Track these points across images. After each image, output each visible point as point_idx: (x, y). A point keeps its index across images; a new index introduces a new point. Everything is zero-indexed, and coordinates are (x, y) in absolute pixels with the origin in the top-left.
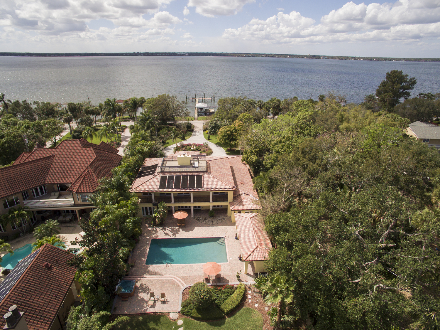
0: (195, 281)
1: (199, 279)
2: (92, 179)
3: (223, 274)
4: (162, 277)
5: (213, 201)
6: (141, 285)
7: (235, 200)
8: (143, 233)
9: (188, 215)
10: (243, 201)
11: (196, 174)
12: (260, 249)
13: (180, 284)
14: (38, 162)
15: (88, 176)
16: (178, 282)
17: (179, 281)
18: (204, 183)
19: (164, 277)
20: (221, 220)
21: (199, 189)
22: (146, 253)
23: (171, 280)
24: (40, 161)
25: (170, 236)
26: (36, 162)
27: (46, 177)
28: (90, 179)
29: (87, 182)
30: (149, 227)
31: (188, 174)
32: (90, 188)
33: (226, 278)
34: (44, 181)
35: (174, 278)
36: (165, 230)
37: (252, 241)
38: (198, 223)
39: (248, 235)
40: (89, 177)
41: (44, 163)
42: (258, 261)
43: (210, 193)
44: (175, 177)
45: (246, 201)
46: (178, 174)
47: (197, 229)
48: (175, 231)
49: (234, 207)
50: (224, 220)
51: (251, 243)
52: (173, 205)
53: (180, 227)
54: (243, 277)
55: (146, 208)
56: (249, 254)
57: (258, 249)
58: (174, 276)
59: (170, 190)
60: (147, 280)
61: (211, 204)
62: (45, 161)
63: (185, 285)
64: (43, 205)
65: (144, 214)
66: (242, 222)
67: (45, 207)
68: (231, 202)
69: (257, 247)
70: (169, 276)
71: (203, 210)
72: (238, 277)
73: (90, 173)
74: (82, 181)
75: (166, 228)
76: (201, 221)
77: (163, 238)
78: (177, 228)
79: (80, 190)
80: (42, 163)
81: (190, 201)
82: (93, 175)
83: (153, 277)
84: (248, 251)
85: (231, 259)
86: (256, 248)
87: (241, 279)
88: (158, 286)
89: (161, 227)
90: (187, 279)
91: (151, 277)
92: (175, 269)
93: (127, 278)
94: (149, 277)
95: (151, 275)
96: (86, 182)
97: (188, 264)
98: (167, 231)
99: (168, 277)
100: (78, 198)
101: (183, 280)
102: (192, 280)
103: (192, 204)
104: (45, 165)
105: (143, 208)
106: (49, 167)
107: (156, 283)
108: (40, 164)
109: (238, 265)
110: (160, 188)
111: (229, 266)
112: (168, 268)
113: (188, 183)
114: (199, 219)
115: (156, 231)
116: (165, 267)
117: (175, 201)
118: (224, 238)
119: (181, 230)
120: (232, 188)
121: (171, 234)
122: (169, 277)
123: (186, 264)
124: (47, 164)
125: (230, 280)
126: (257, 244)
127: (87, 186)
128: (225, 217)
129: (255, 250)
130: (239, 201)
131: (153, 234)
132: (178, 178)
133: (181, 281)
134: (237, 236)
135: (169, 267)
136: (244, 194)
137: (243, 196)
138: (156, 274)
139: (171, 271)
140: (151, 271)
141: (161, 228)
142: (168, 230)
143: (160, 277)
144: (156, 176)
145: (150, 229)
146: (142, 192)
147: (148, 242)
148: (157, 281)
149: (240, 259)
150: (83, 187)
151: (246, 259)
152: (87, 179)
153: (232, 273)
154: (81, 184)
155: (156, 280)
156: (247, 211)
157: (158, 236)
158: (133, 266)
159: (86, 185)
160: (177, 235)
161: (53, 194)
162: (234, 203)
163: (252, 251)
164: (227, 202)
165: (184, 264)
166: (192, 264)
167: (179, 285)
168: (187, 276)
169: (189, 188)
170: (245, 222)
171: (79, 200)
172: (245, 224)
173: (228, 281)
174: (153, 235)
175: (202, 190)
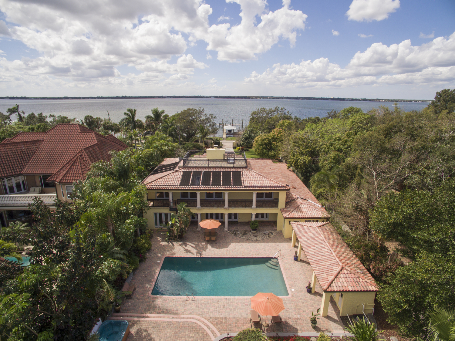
0: (236, 326)
1: (243, 324)
2: (84, 165)
3: (283, 315)
4: (177, 318)
5: (257, 206)
6: (139, 332)
7: (288, 206)
8: (153, 248)
9: (220, 224)
10: (300, 206)
11: (232, 170)
12: (349, 272)
13: (209, 332)
14: (18, 145)
15: (80, 161)
16: (205, 328)
17: (208, 326)
18: (244, 180)
19: (181, 318)
20: (269, 234)
21: (238, 188)
22: (154, 278)
23: (193, 323)
24: (20, 145)
25: (193, 254)
26: (15, 146)
27: (25, 165)
28: (82, 165)
29: (77, 168)
30: (163, 241)
31: (221, 170)
32: (80, 177)
33: (291, 323)
34: (20, 170)
35: (199, 320)
36: (186, 246)
37: (331, 259)
38: (235, 238)
39: (320, 251)
40: (82, 162)
41: (27, 148)
42: (349, 291)
43: (252, 193)
44: (202, 173)
45: (304, 206)
46: (207, 170)
47: (233, 246)
48: (201, 248)
49: (288, 214)
50: (272, 236)
51: (329, 263)
52: (198, 210)
53: (208, 242)
54: (322, 322)
55: (160, 215)
56: (330, 280)
57: (345, 271)
58: (198, 317)
59: (195, 187)
60: (151, 322)
61: (254, 210)
62: (28, 145)
63: (218, 334)
64: (14, 202)
65: (156, 224)
66: (305, 233)
67: (15, 205)
68: (283, 209)
69: (343, 268)
70: (190, 316)
71: (241, 222)
72: (314, 322)
73: (83, 158)
74: (70, 168)
75: (188, 243)
76: (238, 235)
77: (182, 256)
78: (204, 243)
79: (66, 180)
80: (24, 147)
81: (223, 206)
82: (87, 161)
83: (161, 317)
84: (329, 275)
85: (293, 290)
86: (341, 270)
87: (319, 326)
88: (168, 335)
89: (181, 241)
90: (222, 322)
91: (159, 317)
92: (201, 305)
93: (117, 316)
94: (154, 317)
95: (159, 313)
96: (75, 168)
97: (222, 297)
98: (188, 248)
99: (188, 318)
100: (63, 192)
101: (214, 325)
102: (230, 325)
103: (226, 211)
104: (27, 150)
105: (156, 214)
106: (32, 154)
107: (165, 329)
108: (20, 148)
109: (307, 301)
110: (181, 185)
111: (292, 301)
112: (188, 302)
113: (221, 180)
114: (235, 233)
115: (173, 248)
116: (183, 301)
117: (202, 206)
118: (277, 259)
119: (209, 246)
120: (286, 187)
121: (194, 251)
122: (190, 318)
123: (220, 297)
124: (30, 149)
125: (298, 328)
126: (340, 264)
127: (76, 174)
128: (273, 232)
129: (339, 273)
130: (294, 207)
131: (168, 251)
132: (207, 174)
133: (211, 326)
134: (298, 256)
135: (190, 301)
136: (300, 199)
137: (299, 201)
138: (166, 312)
139: (194, 307)
140: (159, 307)
141: (180, 243)
142: (190, 246)
143: (173, 318)
144: (177, 171)
145: (163, 243)
146: (155, 190)
147: (159, 261)
148: (168, 325)
149: (309, 290)
150: (70, 175)
151: (328, 288)
152: (77, 164)
153: (299, 314)
154: (68, 171)
155: (166, 322)
156: (308, 219)
157: (174, 254)
158: (129, 297)
159: (75, 172)
160: (204, 252)
161: (32, 189)
162: (288, 209)
163: (335, 274)
164: (277, 208)
165: (216, 297)
166: (229, 297)
167: (207, 335)
168: (222, 318)
169: (222, 186)
170: (310, 232)
171: (63, 196)
172: (311, 235)
173: (296, 330)
174: (167, 253)
175: (242, 188)
